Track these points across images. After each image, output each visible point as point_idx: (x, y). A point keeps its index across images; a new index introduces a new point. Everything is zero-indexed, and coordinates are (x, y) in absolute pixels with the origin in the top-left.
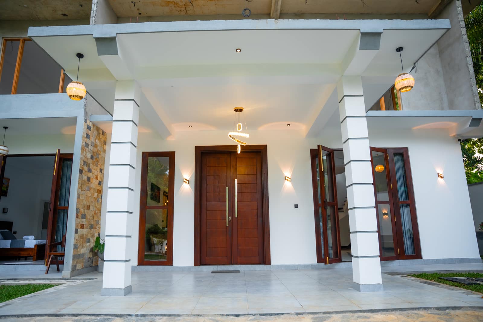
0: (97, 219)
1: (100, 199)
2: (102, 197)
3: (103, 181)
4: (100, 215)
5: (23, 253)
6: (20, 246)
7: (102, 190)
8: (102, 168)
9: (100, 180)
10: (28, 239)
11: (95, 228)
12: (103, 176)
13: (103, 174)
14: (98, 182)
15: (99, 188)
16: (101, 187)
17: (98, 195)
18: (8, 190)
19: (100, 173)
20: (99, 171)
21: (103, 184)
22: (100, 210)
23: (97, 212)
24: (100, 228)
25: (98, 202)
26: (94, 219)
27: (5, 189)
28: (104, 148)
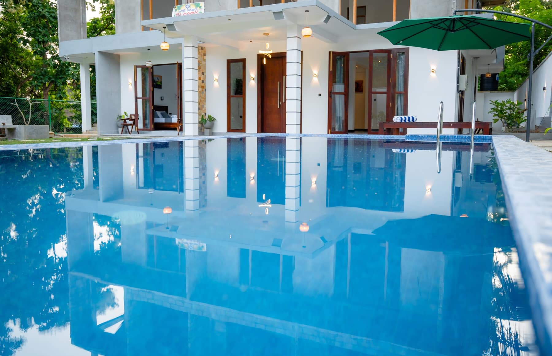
0: (203, 104)
1: (204, 92)
2: (206, 91)
3: (205, 80)
4: (205, 102)
5: (172, 126)
6: (170, 122)
7: (205, 86)
8: (203, 72)
9: (203, 80)
10: (173, 117)
11: (202, 110)
12: (205, 77)
13: (205, 75)
14: (201, 81)
15: (203, 85)
16: (204, 84)
17: (202, 89)
18: (161, 84)
19: (203, 75)
20: (201, 74)
21: (205, 82)
22: (205, 99)
23: (202, 100)
24: (205, 110)
25: (202, 93)
26: (200, 104)
27: (160, 84)
28: (204, 58)
